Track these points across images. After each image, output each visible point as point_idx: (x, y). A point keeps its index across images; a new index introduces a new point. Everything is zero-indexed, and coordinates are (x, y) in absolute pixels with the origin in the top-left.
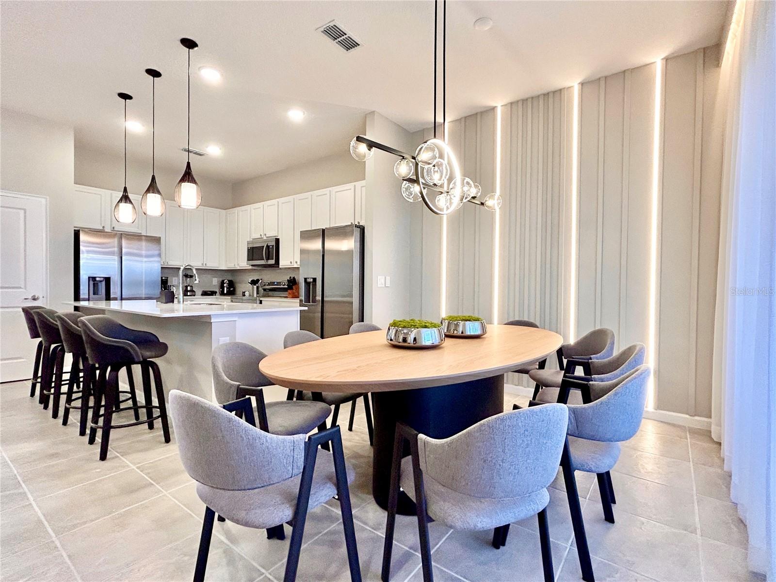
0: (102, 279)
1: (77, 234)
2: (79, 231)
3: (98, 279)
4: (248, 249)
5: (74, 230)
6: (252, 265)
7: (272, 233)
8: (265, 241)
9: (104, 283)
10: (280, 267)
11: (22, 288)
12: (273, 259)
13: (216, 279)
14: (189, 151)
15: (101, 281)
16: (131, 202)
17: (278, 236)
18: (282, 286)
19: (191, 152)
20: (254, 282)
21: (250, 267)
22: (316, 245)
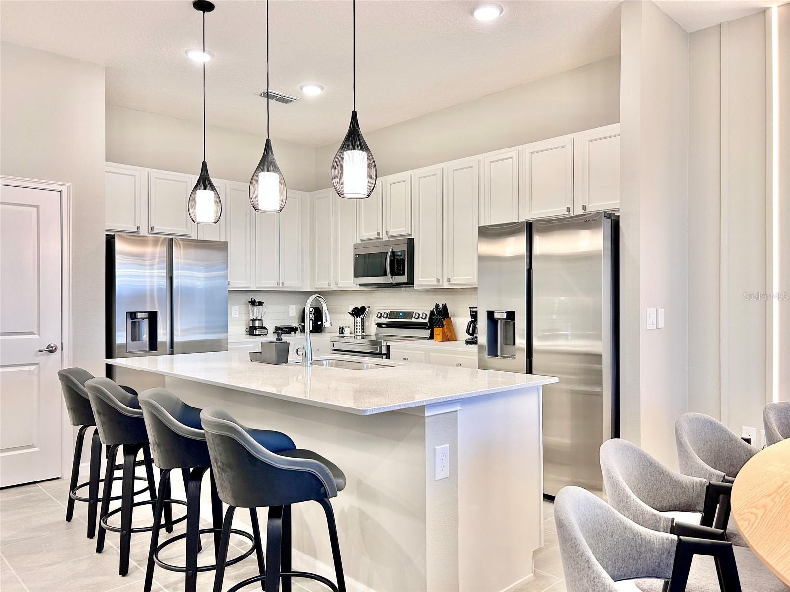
0: (143, 315)
1: (110, 242)
2: (113, 237)
3: (139, 316)
4: (355, 258)
5: (106, 235)
6: (361, 285)
7: (398, 229)
8: (387, 244)
9: (146, 322)
10: (416, 287)
11: (35, 334)
12: (405, 275)
13: (294, 306)
14: (268, 95)
15: (143, 319)
16: (213, 188)
17: (411, 235)
18: (414, 320)
19: (273, 97)
20: (358, 312)
21: (359, 288)
22: (516, 246)
